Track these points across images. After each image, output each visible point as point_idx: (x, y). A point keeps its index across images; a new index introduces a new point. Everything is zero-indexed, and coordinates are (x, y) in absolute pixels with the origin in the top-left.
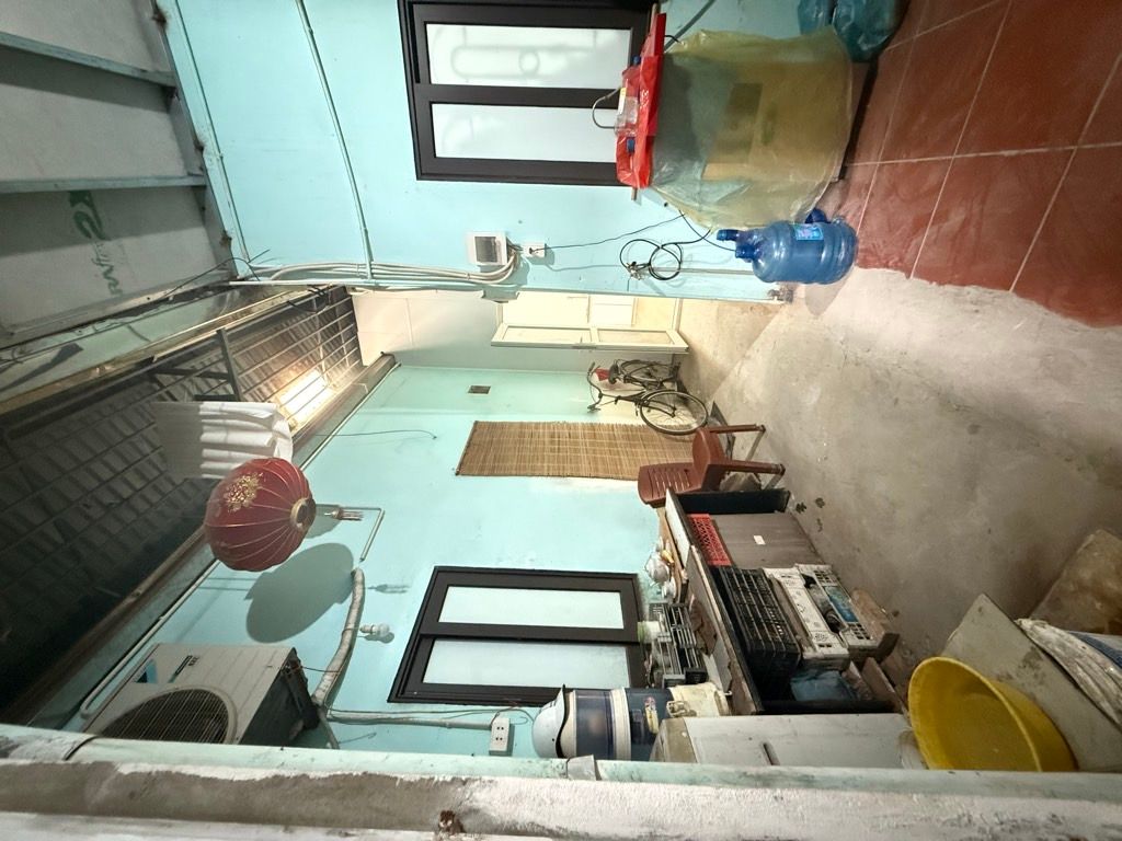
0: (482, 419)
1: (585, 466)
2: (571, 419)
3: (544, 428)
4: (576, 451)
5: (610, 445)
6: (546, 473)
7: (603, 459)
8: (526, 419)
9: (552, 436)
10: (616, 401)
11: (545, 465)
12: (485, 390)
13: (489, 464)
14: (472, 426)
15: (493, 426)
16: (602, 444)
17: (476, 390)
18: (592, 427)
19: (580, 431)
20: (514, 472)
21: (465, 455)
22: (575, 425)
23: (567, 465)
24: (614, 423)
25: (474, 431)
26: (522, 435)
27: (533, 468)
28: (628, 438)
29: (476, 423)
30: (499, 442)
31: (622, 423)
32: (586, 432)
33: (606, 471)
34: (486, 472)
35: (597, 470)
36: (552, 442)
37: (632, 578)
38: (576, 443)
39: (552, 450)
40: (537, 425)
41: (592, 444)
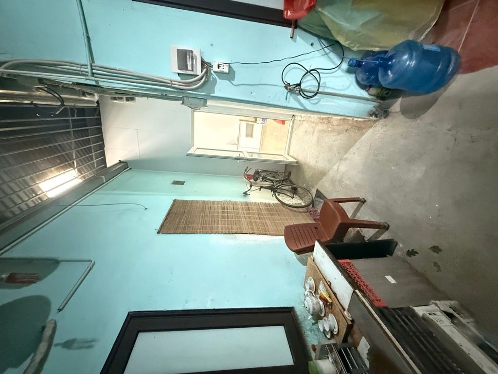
0: (179, 198)
1: (245, 227)
2: (234, 200)
3: (218, 204)
4: (238, 217)
5: (259, 214)
6: (220, 231)
7: (255, 222)
8: (206, 199)
9: (223, 208)
10: (260, 189)
11: (220, 226)
12: (182, 183)
13: (182, 226)
14: (172, 202)
15: (185, 202)
16: (254, 214)
17: (176, 183)
18: (247, 204)
19: (240, 206)
20: (199, 231)
21: (166, 220)
22: (236, 203)
23: (234, 226)
24: (259, 202)
25: (173, 205)
26: (204, 208)
27: (212, 228)
28: (268, 210)
29: (175, 201)
30: (189, 212)
31: (264, 202)
32: (243, 206)
33: (258, 229)
34: (180, 231)
35: (252, 229)
36: (223, 212)
37: (289, 311)
38: (238, 213)
39: (224, 217)
40: (213, 202)
41: (249, 213)
